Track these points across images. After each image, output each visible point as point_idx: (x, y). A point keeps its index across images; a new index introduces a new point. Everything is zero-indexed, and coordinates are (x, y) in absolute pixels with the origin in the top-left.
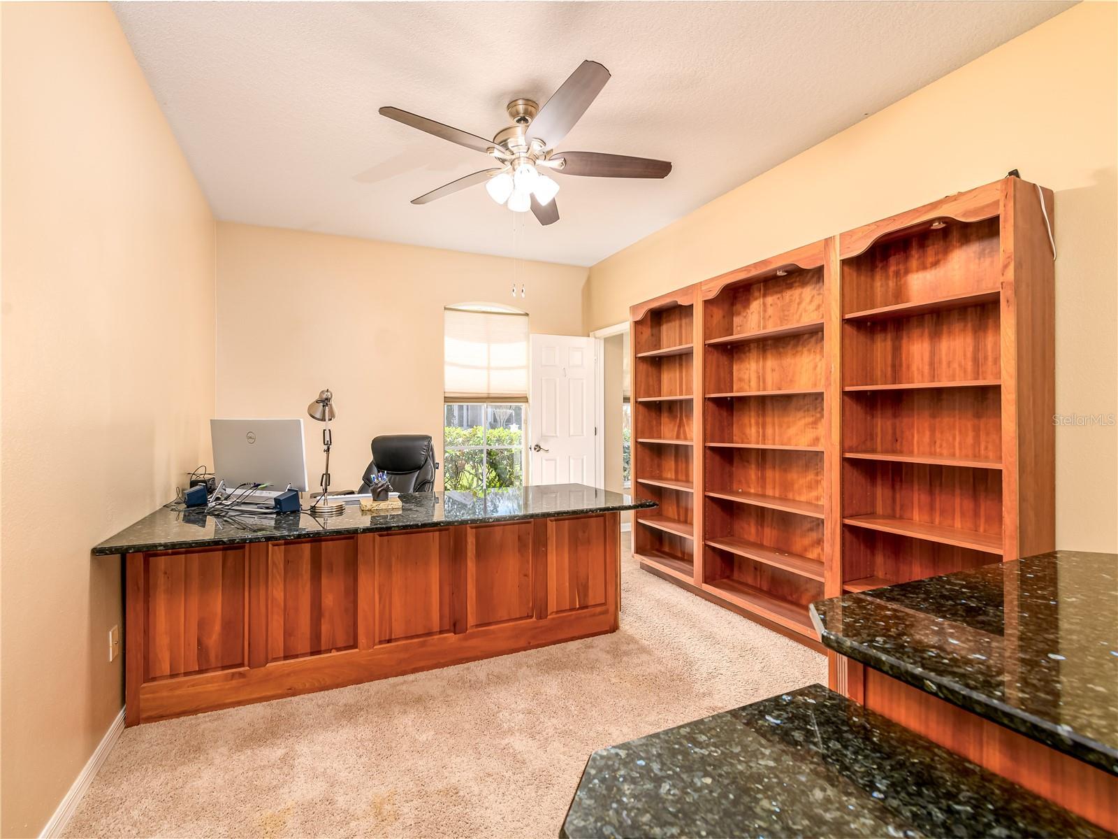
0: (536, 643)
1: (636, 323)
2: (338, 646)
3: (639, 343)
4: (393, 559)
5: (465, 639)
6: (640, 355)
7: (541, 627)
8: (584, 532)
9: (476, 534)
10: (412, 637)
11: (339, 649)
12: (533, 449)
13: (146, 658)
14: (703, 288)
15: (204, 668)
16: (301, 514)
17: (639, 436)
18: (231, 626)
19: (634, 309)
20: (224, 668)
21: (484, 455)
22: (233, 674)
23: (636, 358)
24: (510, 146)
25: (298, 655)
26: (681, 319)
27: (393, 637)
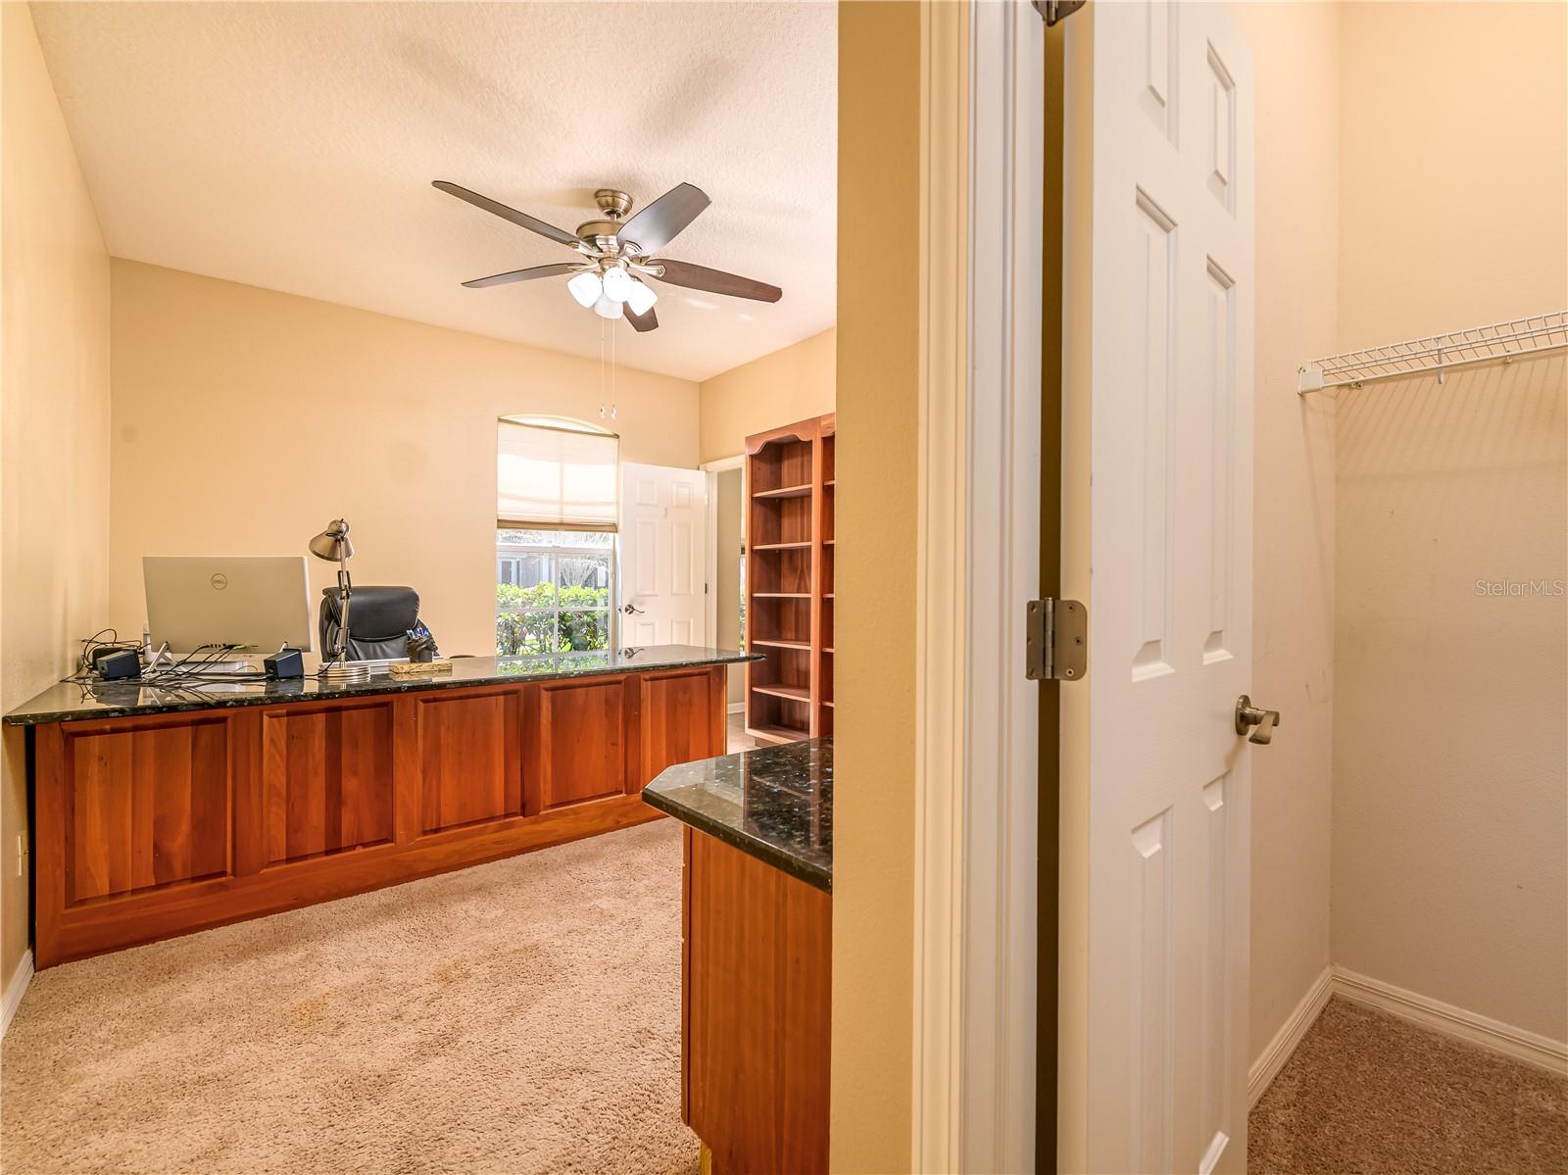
0: (626, 822)
1: (753, 457)
2: (366, 841)
3: (756, 481)
4: (443, 730)
5: (536, 822)
6: (757, 495)
7: (632, 804)
8: (685, 692)
9: (552, 697)
10: (468, 824)
11: (365, 845)
12: (623, 610)
13: (70, 876)
14: (823, 423)
15: (165, 881)
16: (305, 681)
17: (755, 590)
18: (205, 827)
19: (750, 440)
20: (195, 879)
21: (555, 621)
22: (210, 886)
23: (752, 498)
24: (598, 243)
25: (307, 856)
26: (803, 456)
27: (442, 826)
